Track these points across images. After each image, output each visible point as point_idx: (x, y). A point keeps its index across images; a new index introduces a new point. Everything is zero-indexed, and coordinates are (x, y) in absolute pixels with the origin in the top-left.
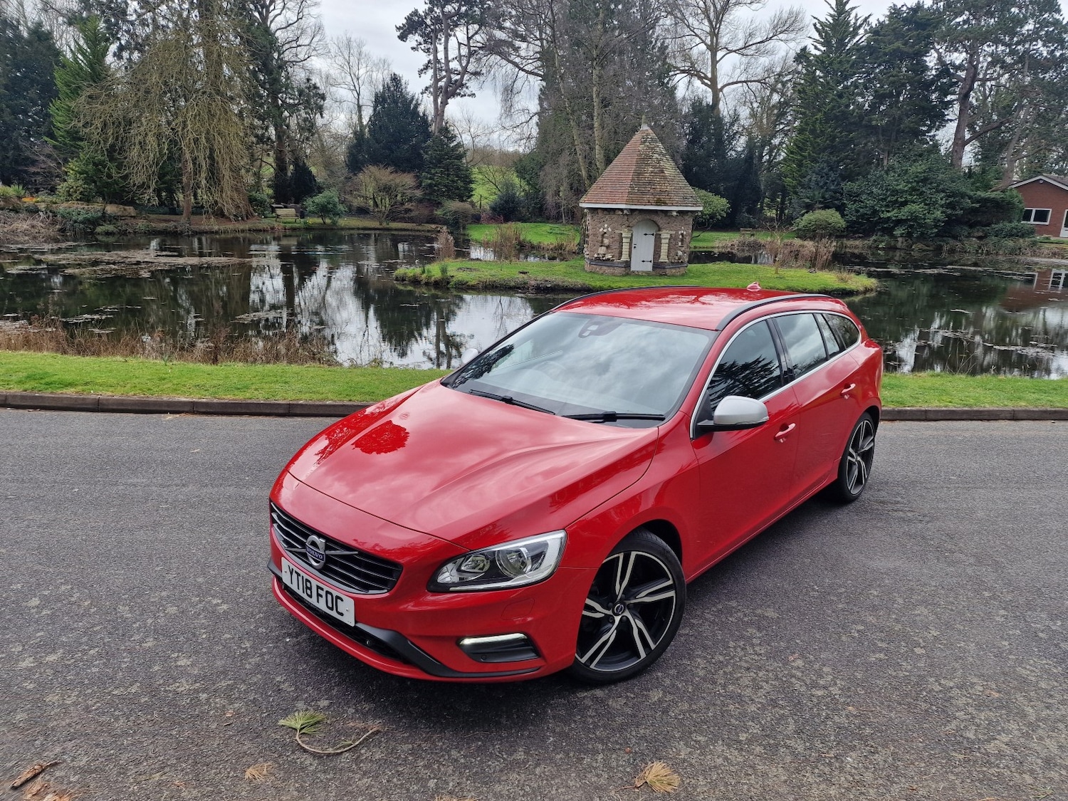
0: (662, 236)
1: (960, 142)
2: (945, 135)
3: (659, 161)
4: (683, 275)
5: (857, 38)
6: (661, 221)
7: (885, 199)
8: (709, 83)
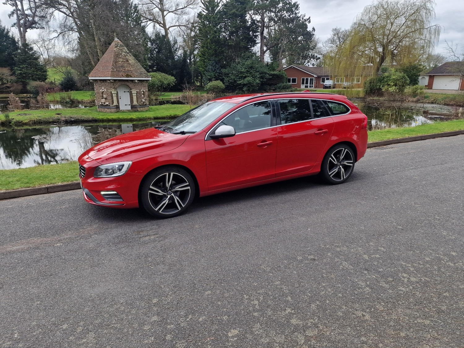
0: (132, 92)
1: (262, 52)
2: (256, 49)
3: (125, 56)
4: (147, 111)
5: (219, 8)
6: (131, 85)
7: (238, 76)
8: (162, 25)
